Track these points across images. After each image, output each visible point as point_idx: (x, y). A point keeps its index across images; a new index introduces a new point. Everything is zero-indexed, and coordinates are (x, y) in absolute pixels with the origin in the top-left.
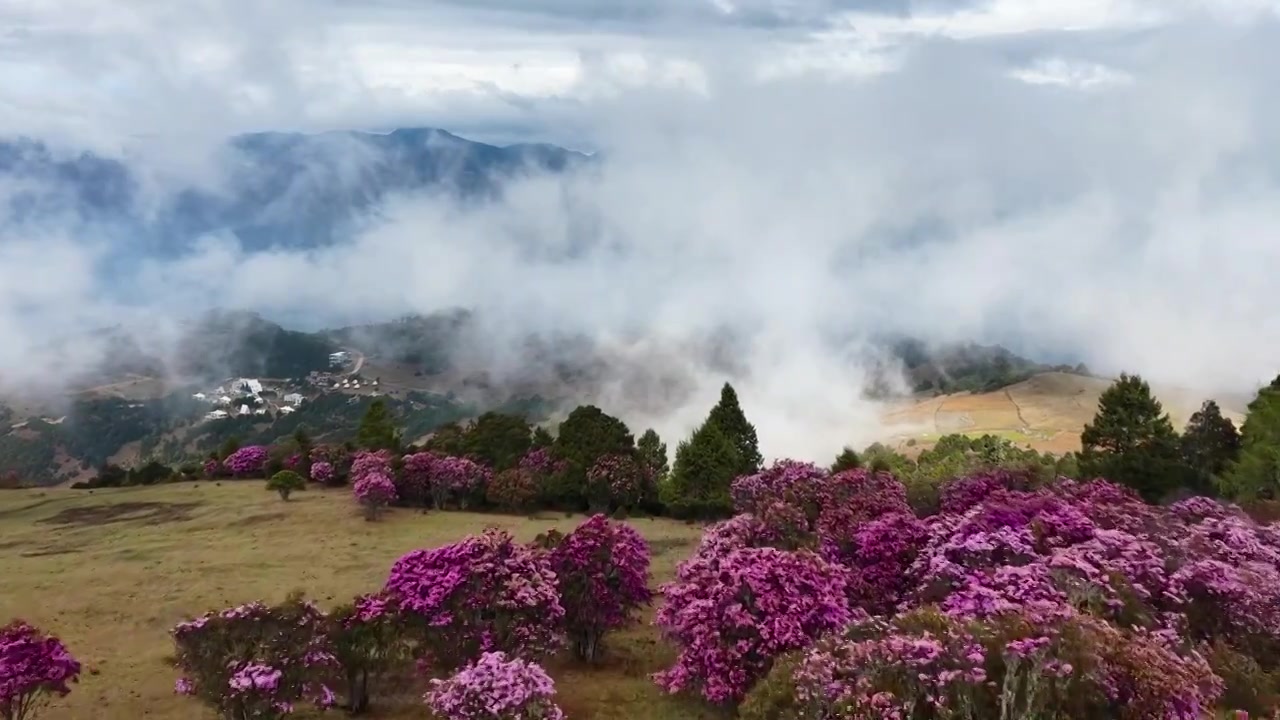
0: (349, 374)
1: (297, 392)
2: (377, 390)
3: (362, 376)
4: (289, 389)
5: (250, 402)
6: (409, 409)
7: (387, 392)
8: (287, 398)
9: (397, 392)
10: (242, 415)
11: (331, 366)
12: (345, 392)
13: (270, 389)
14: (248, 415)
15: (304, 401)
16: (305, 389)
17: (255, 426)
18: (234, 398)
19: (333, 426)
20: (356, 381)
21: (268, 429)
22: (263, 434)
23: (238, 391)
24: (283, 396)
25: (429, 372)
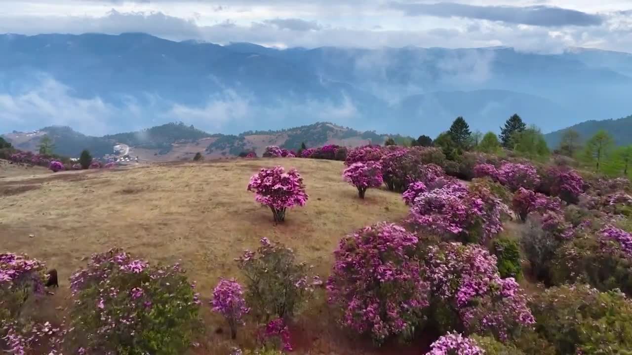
0: (123, 155)
2: (137, 162)
3: (130, 156)
7: (142, 162)
11: (115, 152)
12: (122, 163)
20: (127, 158)
25: (160, 153)
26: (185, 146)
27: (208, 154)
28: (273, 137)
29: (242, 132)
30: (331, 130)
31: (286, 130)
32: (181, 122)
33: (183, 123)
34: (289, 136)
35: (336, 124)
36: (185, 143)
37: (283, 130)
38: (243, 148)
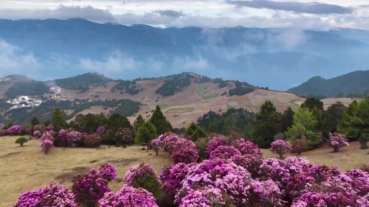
0: (56, 94)
1: (40, 100)
2: (65, 98)
3: (61, 94)
4: (37, 99)
5: (25, 103)
6: (75, 104)
7: (68, 99)
8: (37, 101)
9: (71, 99)
10: (23, 107)
11: (50, 91)
12: (55, 99)
13: (31, 99)
14: (24, 107)
15: (42, 102)
16: (43, 99)
17: (27, 110)
18: (20, 102)
19: (52, 110)
20: (58, 96)
21: (31, 111)
22: (29, 113)
23: (21, 100)
24: (36, 101)
25: (81, 92)
26: (97, 88)
27: (112, 93)
28: (155, 82)
29: (135, 79)
30: (193, 77)
31: (163, 77)
32: (96, 72)
33: (97, 73)
34: (165, 81)
35: (196, 74)
36: (98, 86)
37: (161, 77)
38: (134, 89)
